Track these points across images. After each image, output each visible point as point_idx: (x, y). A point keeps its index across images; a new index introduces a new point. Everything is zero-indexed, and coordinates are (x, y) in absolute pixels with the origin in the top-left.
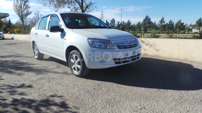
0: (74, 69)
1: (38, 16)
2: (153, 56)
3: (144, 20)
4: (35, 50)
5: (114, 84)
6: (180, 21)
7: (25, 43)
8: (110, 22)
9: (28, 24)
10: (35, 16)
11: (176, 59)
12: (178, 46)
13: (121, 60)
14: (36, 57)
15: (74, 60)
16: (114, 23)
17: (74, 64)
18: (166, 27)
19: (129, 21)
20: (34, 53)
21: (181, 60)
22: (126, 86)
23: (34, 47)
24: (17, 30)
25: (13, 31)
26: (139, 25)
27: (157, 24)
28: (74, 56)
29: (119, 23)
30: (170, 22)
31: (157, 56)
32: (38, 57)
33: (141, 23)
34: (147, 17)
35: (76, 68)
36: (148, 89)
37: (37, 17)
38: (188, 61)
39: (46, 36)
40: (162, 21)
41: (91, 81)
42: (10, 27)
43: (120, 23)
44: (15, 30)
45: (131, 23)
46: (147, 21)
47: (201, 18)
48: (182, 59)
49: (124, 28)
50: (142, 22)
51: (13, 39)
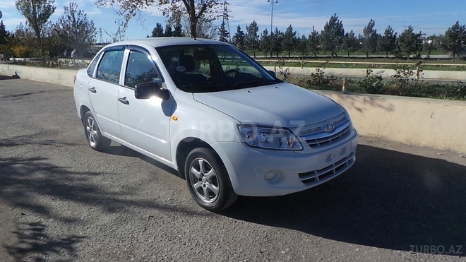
0: (200, 190)
1: (73, 16)
2: (369, 140)
3: (328, 27)
4: (88, 128)
5: (304, 235)
6: (410, 30)
7: (50, 91)
8: (245, 32)
9: (47, 36)
10: (65, 16)
11: (426, 148)
12: (431, 117)
13: (315, 174)
14: (93, 144)
15: (198, 170)
16: (256, 34)
17: (201, 180)
18: (378, 44)
19: (290, 28)
20: (87, 133)
21: (439, 151)
22: (333, 241)
23: (86, 120)
24: (21, 50)
25: (11, 51)
26: (314, 38)
27: (356, 36)
28: (201, 161)
29: (266, 32)
30: (388, 32)
31: (380, 139)
32: (97, 145)
33: (320, 33)
34: (334, 19)
35: (205, 189)
36: (388, 251)
37: (69, 17)
38: (455, 153)
39: (121, 101)
40: (369, 29)
41: (246, 224)
42: (5, 43)
43: (269, 34)
44: (17, 50)
45: (295, 34)
46: (334, 28)
47: (457, 23)
48: (440, 148)
49: (280, 45)
50: (322, 31)
51: (16, 77)
